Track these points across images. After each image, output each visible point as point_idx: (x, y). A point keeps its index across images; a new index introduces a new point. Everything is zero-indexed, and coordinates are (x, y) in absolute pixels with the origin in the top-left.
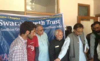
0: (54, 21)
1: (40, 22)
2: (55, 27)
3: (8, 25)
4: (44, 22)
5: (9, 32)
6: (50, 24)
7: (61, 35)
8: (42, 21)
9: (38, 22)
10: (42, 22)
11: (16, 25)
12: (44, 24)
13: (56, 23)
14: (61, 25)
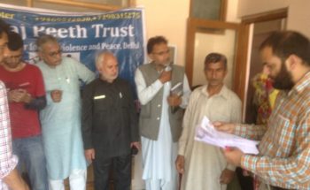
0: (117, 29)
1: (71, 29)
2: (118, 46)
4: (85, 30)
6: (105, 35)
7: (111, 67)
8: (78, 27)
9: (67, 28)
10: (79, 29)
12: (85, 36)
13: (122, 35)
14: (136, 43)
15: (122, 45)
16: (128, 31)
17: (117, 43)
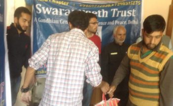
0: (125, 12)
1: (99, 12)
2: (125, 22)
3: (49, 13)
4: (107, 12)
5: (50, 25)
6: (117, 16)
8: (103, 10)
9: (97, 11)
10: (104, 12)
11: (61, 14)
12: (106, 16)
13: (128, 16)
14: (136, 20)
15: (127, 22)
16: (132, 13)
17: (125, 20)
